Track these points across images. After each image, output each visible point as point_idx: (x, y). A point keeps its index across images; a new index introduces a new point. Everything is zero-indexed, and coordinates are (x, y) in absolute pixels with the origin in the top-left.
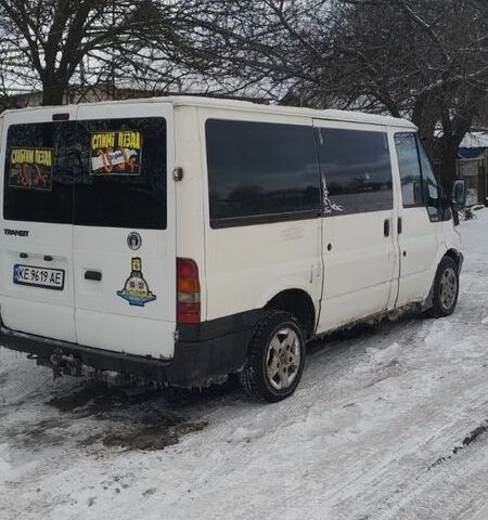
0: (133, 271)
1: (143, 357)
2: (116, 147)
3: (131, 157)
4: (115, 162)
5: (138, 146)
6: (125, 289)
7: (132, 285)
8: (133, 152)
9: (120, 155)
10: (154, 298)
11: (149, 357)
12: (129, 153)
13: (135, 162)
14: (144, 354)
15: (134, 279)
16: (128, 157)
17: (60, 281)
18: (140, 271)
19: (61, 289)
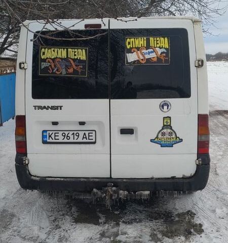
0: (164, 125)
1: (168, 178)
2: (148, 47)
3: (162, 53)
4: (147, 56)
5: (167, 46)
6: (157, 137)
7: (163, 134)
8: (163, 50)
9: (152, 52)
10: (181, 140)
11: (173, 178)
12: (159, 51)
13: (166, 57)
14: (170, 177)
15: (165, 131)
16: (159, 53)
17: (93, 138)
18: (170, 125)
19: (94, 143)
